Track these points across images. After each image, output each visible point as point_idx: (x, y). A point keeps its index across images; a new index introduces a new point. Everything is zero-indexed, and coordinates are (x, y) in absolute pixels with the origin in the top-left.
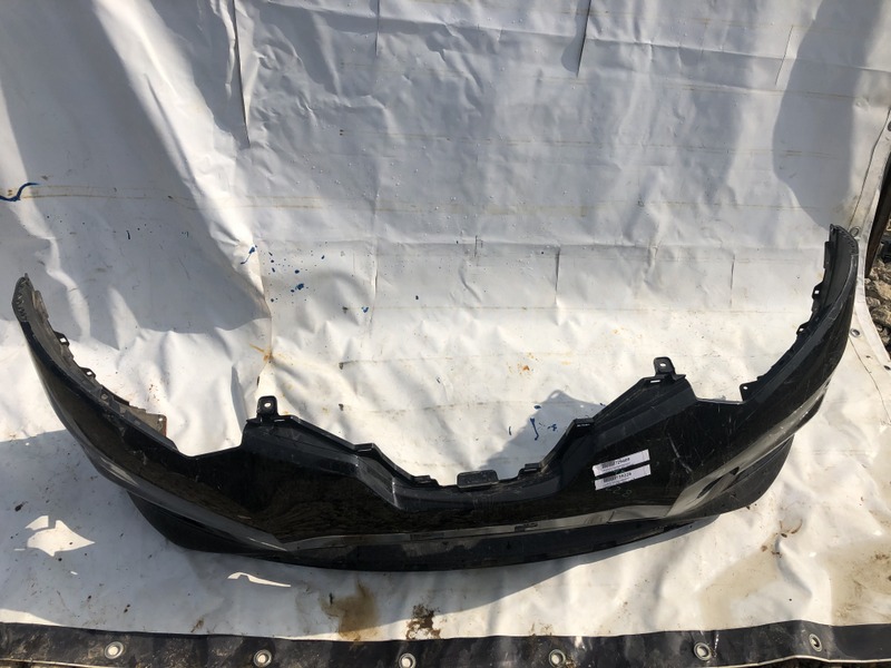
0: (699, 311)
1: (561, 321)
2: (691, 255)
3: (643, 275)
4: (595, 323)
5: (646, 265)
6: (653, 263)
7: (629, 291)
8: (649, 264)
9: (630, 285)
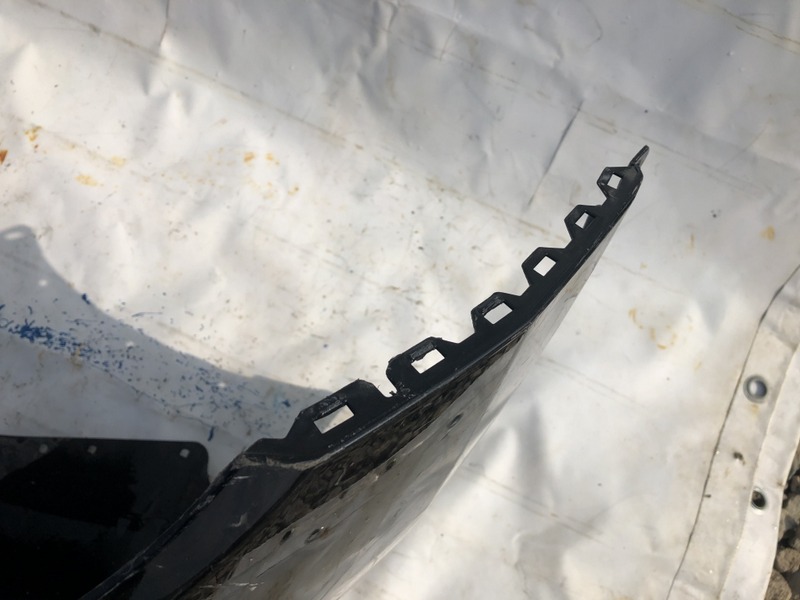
0: (454, 191)
1: (157, 87)
2: (475, 57)
3: (356, 59)
4: (224, 121)
5: (366, 39)
6: (383, 40)
7: (320, 84)
8: (374, 40)
9: (325, 70)
